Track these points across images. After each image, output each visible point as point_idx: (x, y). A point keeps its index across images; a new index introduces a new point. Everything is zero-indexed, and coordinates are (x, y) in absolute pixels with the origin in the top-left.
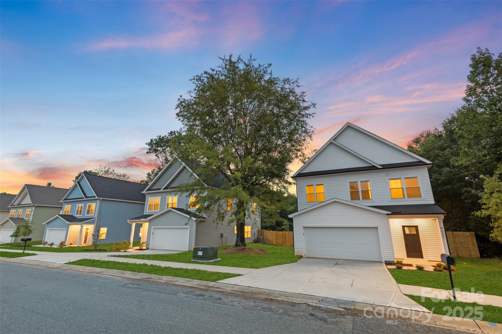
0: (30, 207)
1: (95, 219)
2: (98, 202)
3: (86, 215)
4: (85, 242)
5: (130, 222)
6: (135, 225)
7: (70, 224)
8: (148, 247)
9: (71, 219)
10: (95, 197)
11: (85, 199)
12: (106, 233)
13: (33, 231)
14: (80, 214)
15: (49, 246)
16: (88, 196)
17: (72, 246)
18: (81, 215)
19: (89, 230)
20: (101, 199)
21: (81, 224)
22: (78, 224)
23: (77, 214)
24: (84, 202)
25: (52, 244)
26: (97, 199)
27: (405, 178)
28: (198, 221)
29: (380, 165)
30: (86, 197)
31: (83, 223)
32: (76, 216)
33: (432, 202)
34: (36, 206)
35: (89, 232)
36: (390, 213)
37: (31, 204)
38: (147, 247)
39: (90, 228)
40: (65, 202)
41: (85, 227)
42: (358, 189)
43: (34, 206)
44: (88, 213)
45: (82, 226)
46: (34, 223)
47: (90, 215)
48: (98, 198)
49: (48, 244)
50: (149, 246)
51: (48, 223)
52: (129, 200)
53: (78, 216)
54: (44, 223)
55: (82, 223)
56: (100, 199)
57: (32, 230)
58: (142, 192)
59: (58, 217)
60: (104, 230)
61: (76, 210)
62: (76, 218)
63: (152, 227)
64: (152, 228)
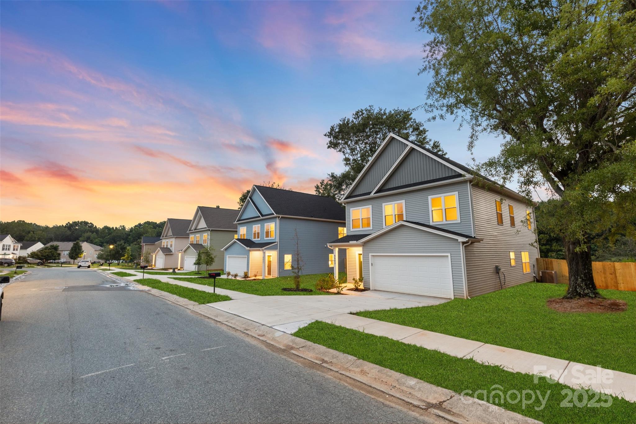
0: (206, 232)
1: (276, 243)
2: (278, 221)
3: (265, 239)
4: (269, 273)
5: (331, 246)
6: (338, 251)
7: (250, 251)
8: (368, 287)
9: (249, 243)
10: (273, 214)
11: (261, 218)
12: (291, 261)
13: (215, 259)
14: (258, 237)
15: (233, 278)
16: (264, 214)
17: (257, 278)
18: (259, 239)
19: (271, 257)
20: (281, 216)
21: (263, 250)
22: (259, 250)
23: (255, 238)
24: (260, 222)
25: (236, 276)
26: (276, 217)
28: (468, 242)
30: (262, 215)
31: (265, 249)
32: (253, 240)
34: (212, 230)
35: (271, 260)
37: (206, 228)
38: (365, 287)
39: (273, 255)
40: (239, 224)
41: (268, 253)
43: (209, 230)
44: (267, 236)
45: (264, 253)
46: (214, 250)
47: (269, 238)
48: (277, 215)
49: (232, 275)
50: (370, 284)
51: (226, 249)
52: (312, 217)
53: (256, 240)
54: (222, 250)
55: (263, 248)
56: (279, 217)
57: (213, 257)
59: (236, 242)
60: (288, 258)
61: (253, 232)
62: (255, 243)
63: (370, 254)
64: (370, 256)
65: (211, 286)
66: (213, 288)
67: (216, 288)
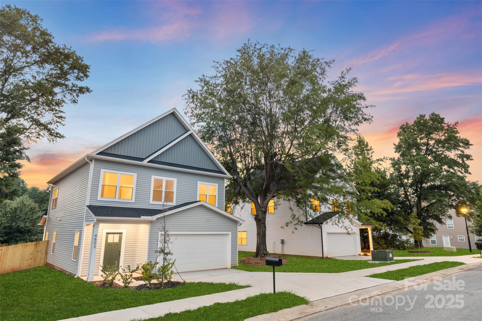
65: (270, 271)
66: (272, 273)
67: (276, 273)
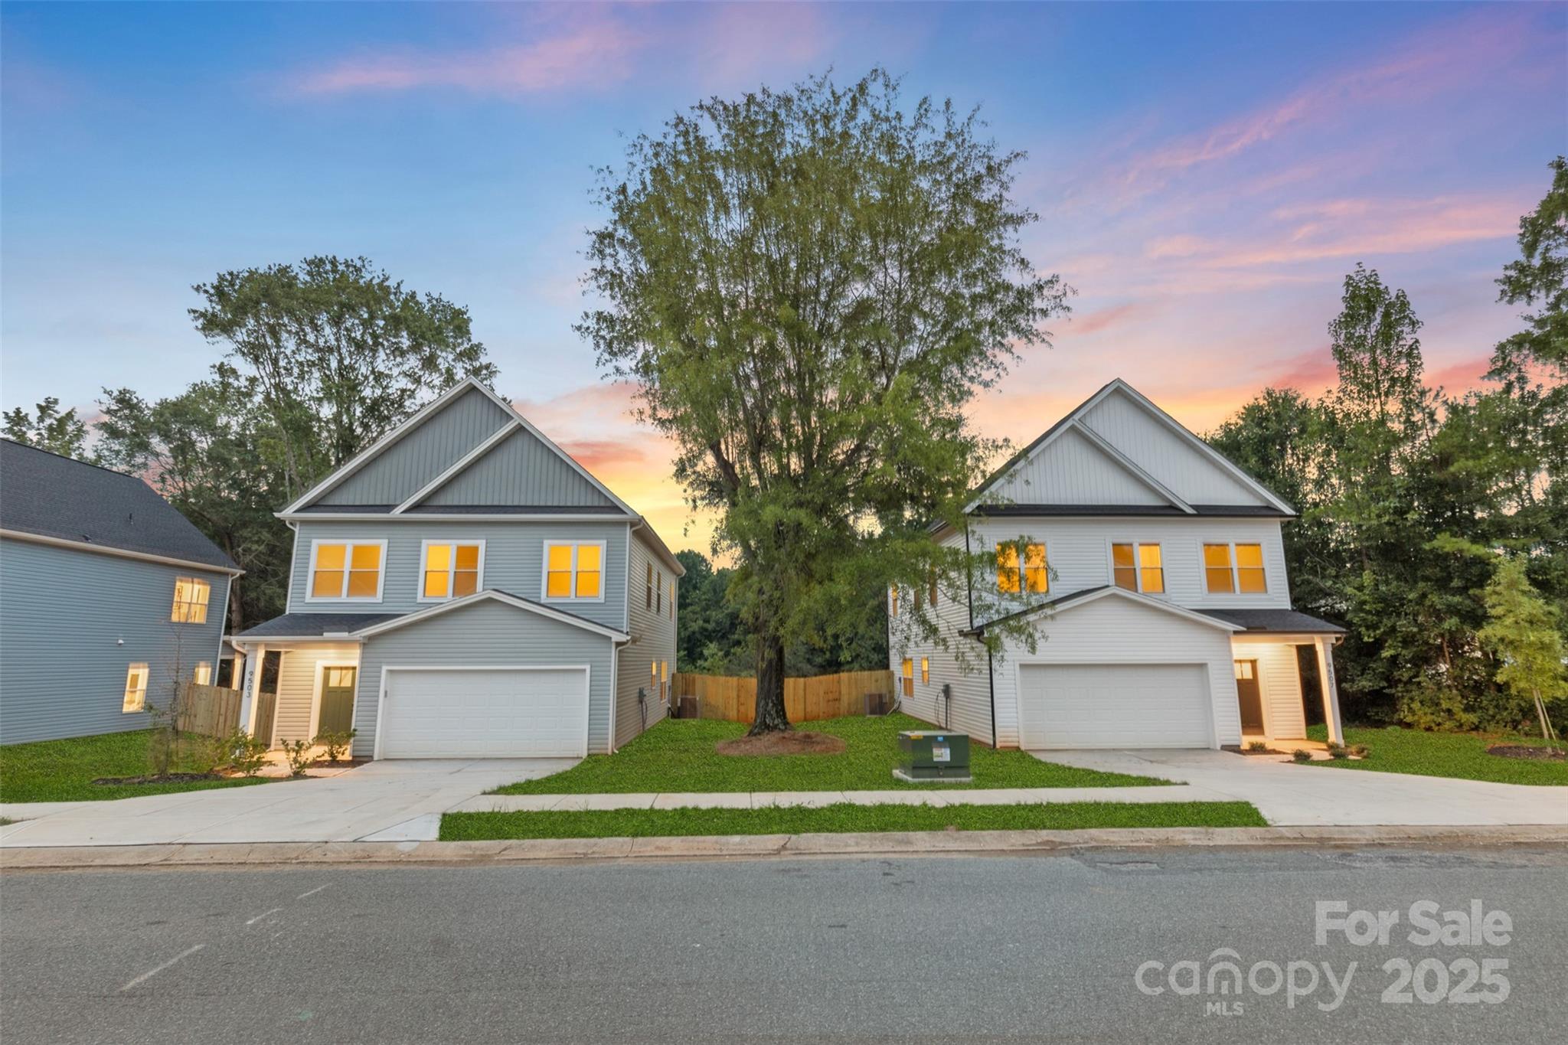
8: (367, 754)
27: (1238, 545)
29: (1191, 506)
33: (1287, 605)
36: (1245, 629)
38: (359, 754)
42: (1133, 564)
50: (373, 746)
52: (87, 540)
58: (276, 515)
63: (385, 668)
64: (383, 673)
